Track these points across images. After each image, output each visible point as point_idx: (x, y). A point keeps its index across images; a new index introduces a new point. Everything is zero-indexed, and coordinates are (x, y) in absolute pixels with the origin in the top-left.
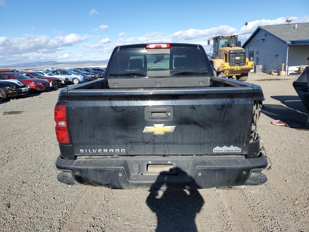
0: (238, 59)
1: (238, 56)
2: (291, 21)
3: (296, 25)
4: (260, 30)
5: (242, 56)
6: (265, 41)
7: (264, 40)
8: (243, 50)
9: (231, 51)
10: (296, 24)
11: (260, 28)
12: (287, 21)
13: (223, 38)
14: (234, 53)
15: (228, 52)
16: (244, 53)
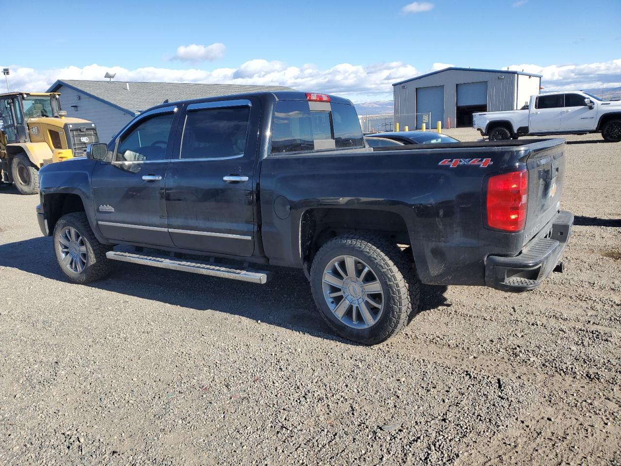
0: (86, 142)
1: (85, 136)
2: (113, 77)
3: (127, 84)
4: (62, 88)
5: (91, 135)
6: (79, 109)
7: (76, 106)
8: (91, 124)
9: (69, 124)
10: (127, 82)
11: (60, 83)
12: (107, 76)
13: (29, 98)
14: (76, 130)
15: (63, 127)
16: (94, 129)
